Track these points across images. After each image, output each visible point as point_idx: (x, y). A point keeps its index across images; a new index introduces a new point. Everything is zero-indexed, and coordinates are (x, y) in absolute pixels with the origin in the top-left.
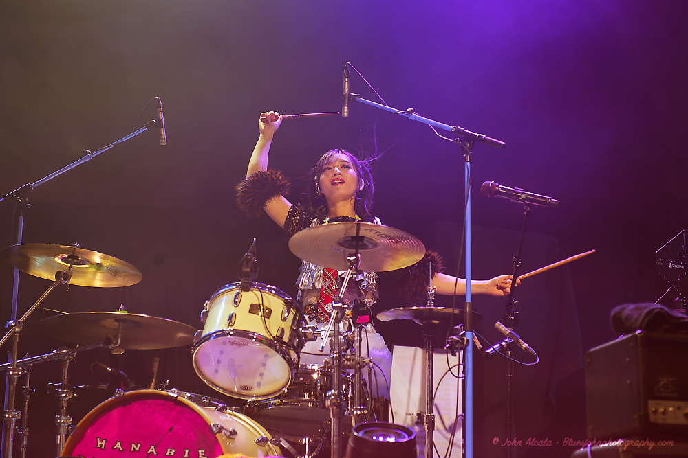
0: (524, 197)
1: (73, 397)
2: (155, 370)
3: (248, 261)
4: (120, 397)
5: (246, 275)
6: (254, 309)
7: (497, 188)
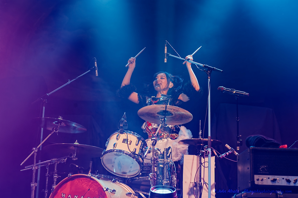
0: (234, 92)
1: (59, 177)
2: (91, 166)
3: (122, 122)
4: (70, 177)
5: (122, 127)
6: (124, 141)
7: (224, 89)
